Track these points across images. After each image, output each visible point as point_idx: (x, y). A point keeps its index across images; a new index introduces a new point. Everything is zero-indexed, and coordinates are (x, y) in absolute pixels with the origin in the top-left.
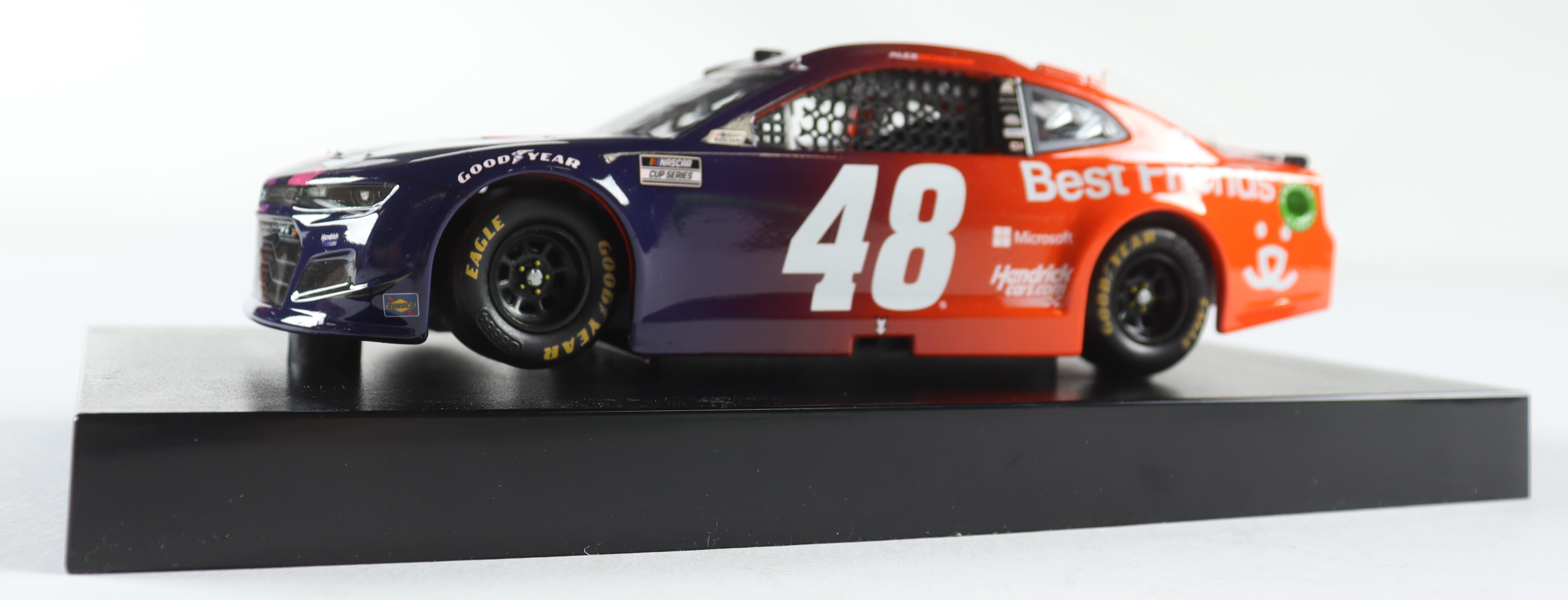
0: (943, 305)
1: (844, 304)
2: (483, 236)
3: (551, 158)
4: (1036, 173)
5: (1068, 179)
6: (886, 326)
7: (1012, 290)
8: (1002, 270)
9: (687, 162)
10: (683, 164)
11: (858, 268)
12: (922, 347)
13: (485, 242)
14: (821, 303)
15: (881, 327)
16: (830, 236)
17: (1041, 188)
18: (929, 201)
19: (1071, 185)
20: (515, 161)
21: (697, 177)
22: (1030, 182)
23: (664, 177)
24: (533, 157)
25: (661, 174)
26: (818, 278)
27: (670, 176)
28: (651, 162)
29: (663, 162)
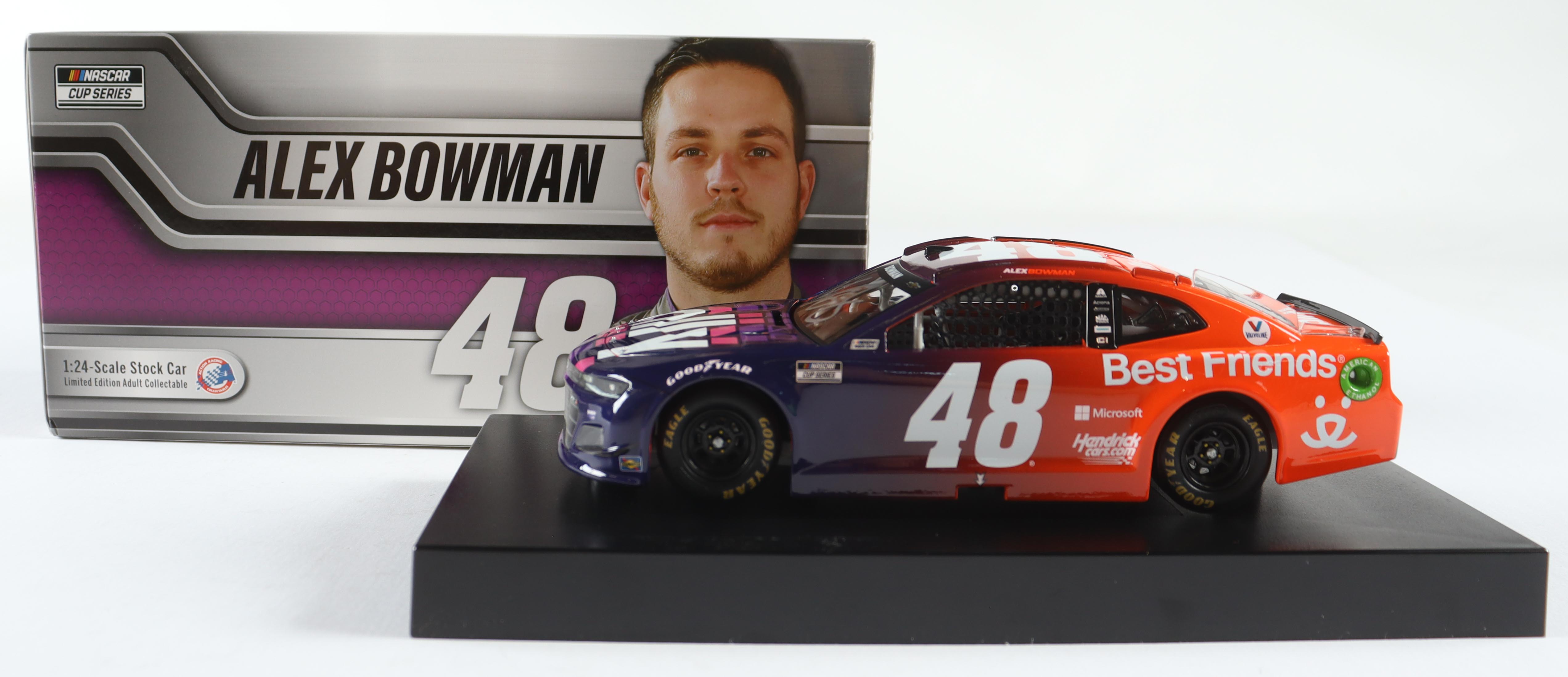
0: (1032, 463)
1: (953, 463)
2: (674, 420)
3: (731, 366)
4: (1115, 362)
5: (1142, 367)
6: (984, 479)
7: (1090, 452)
8: (1082, 438)
9: (831, 365)
10: (829, 367)
11: (964, 437)
12: (1011, 493)
13: (676, 424)
14: (932, 462)
15: (980, 479)
16: (941, 415)
17: (1117, 375)
18: (1021, 387)
19: (1143, 372)
20: (706, 369)
21: (838, 375)
22: (1108, 369)
23: (814, 377)
24: (718, 366)
25: (812, 374)
26: (933, 444)
27: (818, 375)
28: (805, 366)
29: (813, 366)
